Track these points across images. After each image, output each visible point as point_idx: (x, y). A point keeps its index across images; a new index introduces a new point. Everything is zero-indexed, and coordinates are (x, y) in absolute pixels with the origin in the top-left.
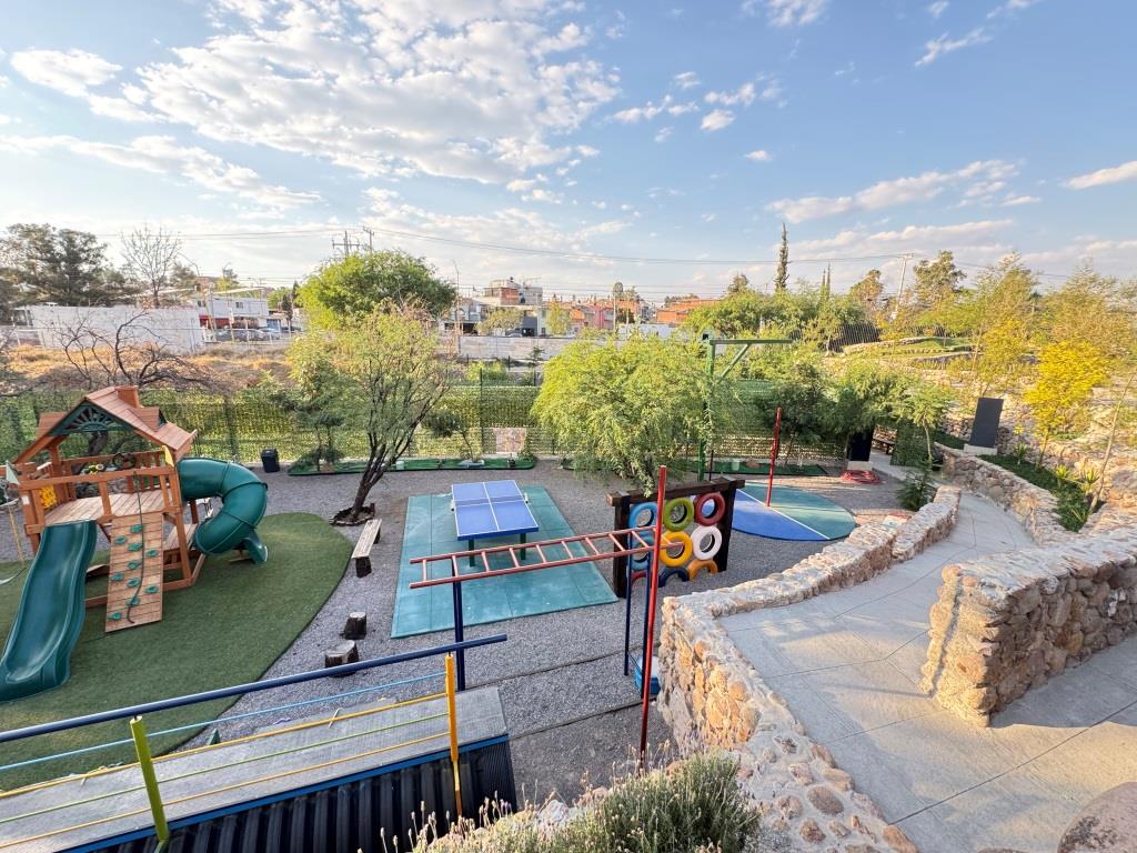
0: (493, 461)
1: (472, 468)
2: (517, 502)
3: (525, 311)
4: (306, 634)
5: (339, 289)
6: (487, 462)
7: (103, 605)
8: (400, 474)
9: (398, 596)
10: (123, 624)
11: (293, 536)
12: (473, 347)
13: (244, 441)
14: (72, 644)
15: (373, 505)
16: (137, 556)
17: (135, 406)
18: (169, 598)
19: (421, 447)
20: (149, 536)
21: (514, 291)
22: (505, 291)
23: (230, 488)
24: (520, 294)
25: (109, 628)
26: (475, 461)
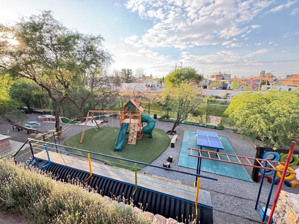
0: (209, 126)
1: (202, 126)
3: (224, 82)
5: (173, 78)
6: (207, 125)
9: (180, 155)
10: (130, 144)
12: (206, 92)
13: (151, 111)
14: (123, 145)
15: (176, 131)
16: (133, 131)
17: (136, 102)
18: (137, 141)
19: (189, 118)
20: (136, 128)
21: (221, 76)
22: (218, 76)
23: (149, 121)
24: (223, 77)
25: (128, 144)
26: (204, 125)
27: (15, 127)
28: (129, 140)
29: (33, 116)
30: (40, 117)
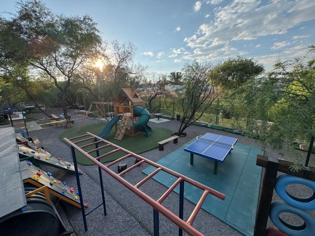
2: (228, 146)
8: (206, 128)
15: (186, 133)
16: (123, 125)
20: (126, 121)
23: (141, 114)
25: (115, 138)
26: (240, 132)
28: (117, 134)
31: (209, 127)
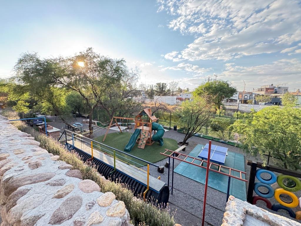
0: (231, 143)
1: (222, 142)
2: (224, 154)
3: (276, 96)
4: (160, 162)
6: (228, 142)
7: (138, 143)
8: (201, 138)
9: (180, 164)
10: (139, 147)
11: (169, 144)
12: (243, 107)
13: (172, 123)
14: (133, 147)
15: (188, 143)
16: (144, 137)
17: (150, 112)
18: (146, 146)
19: (209, 133)
20: (146, 134)
21: (273, 89)
22: (267, 89)
23: (158, 129)
24: (275, 90)
25: (138, 147)
26: (225, 141)
27: (67, 126)
28: (140, 144)
29: (80, 119)
30: (84, 120)
31: (201, 137)
